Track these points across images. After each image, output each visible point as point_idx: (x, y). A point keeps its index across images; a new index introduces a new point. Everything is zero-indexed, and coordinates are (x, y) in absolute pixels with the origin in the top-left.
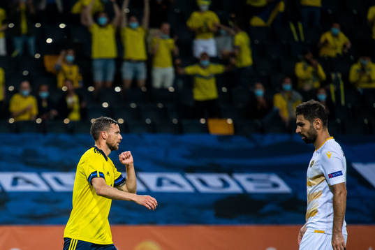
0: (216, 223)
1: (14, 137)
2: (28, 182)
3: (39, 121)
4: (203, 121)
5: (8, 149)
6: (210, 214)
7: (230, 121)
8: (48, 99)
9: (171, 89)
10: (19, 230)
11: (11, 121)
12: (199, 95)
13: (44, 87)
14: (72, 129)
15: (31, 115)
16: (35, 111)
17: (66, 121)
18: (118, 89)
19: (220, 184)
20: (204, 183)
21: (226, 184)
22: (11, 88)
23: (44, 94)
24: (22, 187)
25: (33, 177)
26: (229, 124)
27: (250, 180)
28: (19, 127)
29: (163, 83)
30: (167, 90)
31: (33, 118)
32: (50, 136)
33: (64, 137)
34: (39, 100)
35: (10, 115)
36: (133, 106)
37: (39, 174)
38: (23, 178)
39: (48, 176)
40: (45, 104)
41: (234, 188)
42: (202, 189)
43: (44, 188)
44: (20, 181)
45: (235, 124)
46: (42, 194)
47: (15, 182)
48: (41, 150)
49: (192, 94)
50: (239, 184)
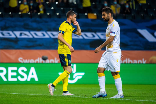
0: (90, 49)
1: (21, 19)
2: (25, 35)
3: (29, 13)
4: (86, 14)
5: (19, 23)
6: (88, 46)
7: (95, 14)
8: (33, 6)
9: (75, 3)
10: (22, 51)
11: (20, 13)
12: (84, 5)
13: (32, 2)
14: (41, 16)
15: (27, 11)
16: (28, 10)
17: (39, 14)
18: (57, 3)
19: (92, 36)
20: (86, 36)
21: (94, 36)
22: (20, 2)
23: (32, 4)
24: (23, 36)
25: (27, 33)
26: (95, 16)
27: (102, 35)
28: (22, 16)
29: (72, 1)
30: (74, 3)
31: (27, 13)
32: (33, 19)
33: (38, 19)
34: (30, 6)
35: (20, 11)
36: (62, 9)
37: (29, 32)
38: (24, 33)
39: (32, 33)
40: (31, 8)
41: (97, 37)
42: (85, 37)
43: (31, 37)
44: (23, 34)
45: (97, 15)
46: (30, 39)
47: (21, 34)
48: (30, 23)
49: (82, 5)
50: (98, 36)
